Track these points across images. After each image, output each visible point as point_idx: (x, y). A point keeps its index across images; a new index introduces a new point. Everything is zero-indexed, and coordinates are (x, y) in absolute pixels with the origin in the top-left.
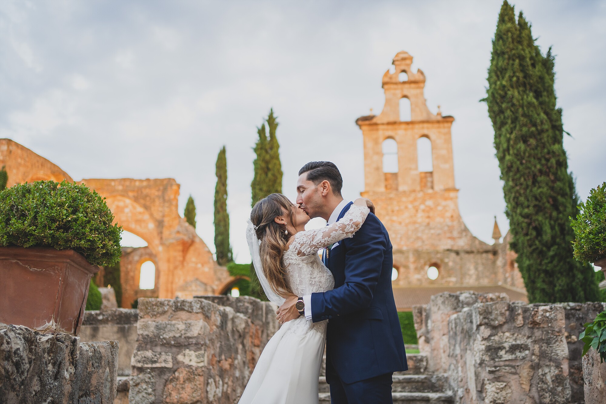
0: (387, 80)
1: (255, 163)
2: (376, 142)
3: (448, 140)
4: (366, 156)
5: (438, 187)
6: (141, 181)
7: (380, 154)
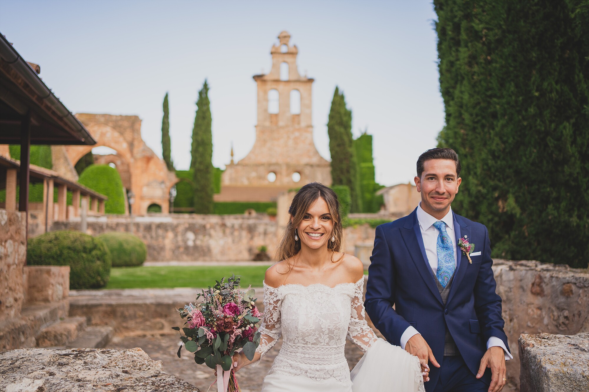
0: (274, 50)
1: (197, 112)
2: (266, 93)
3: (310, 94)
4: (259, 101)
5: (303, 124)
6: (116, 116)
7: (267, 100)
